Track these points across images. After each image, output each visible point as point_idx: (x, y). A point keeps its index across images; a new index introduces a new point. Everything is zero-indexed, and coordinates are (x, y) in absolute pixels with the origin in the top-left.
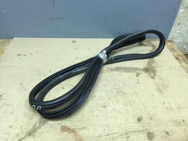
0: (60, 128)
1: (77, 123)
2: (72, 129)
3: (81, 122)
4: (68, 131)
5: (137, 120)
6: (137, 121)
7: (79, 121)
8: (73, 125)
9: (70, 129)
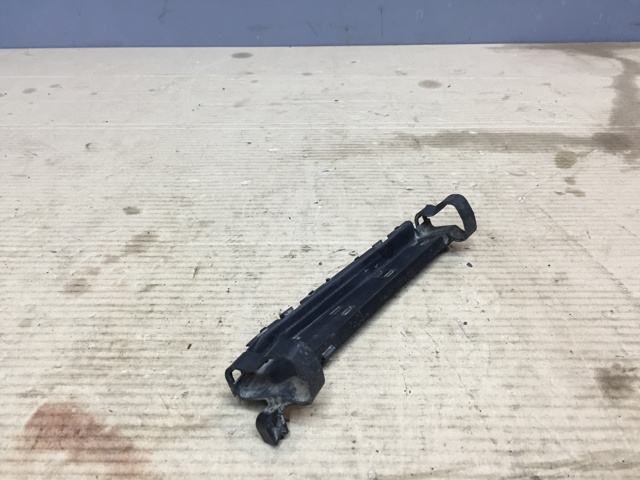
0: (25, 420)
1: (161, 390)
2: (107, 430)
3: (190, 390)
4: (73, 443)
5: (594, 382)
6: (600, 393)
7: (178, 378)
8: (127, 405)
9: (99, 427)
